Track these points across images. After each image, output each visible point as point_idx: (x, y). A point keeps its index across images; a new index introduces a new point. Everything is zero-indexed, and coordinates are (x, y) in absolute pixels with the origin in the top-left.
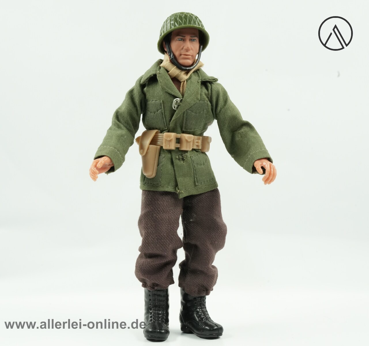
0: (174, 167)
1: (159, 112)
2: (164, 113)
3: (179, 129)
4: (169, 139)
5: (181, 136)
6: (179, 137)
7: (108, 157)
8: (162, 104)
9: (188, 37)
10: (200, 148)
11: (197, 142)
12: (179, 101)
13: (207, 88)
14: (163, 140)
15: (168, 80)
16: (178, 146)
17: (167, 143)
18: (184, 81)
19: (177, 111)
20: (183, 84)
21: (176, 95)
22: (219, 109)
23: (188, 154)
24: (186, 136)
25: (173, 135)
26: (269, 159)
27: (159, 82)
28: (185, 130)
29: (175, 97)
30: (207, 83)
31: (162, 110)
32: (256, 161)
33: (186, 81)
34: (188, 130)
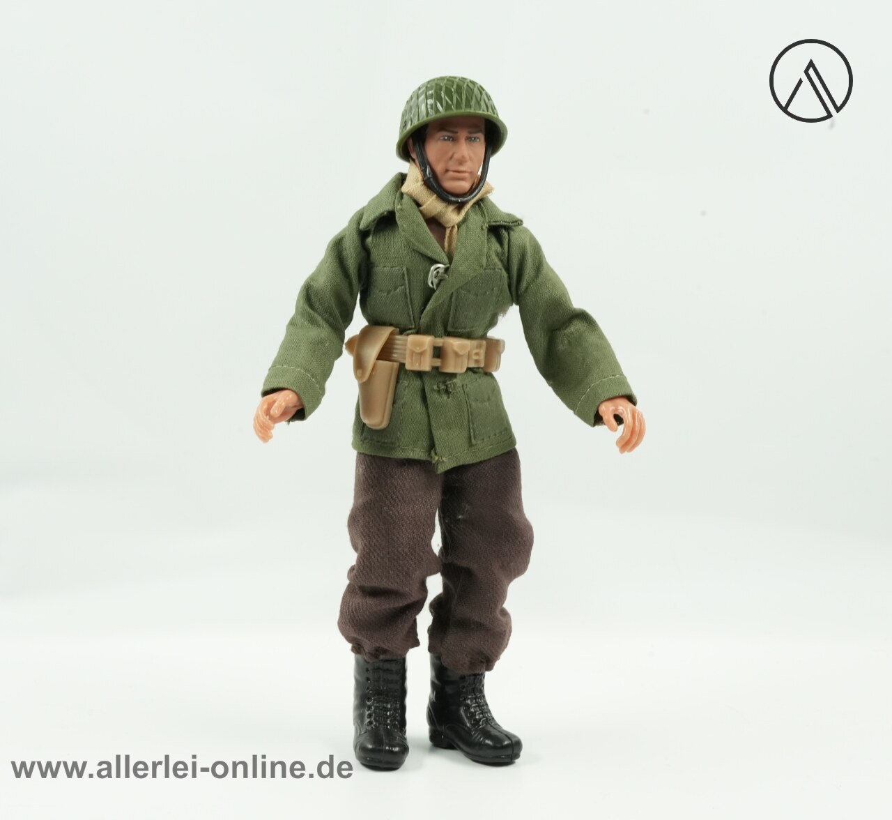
0: (427, 408)
1: (398, 290)
2: (410, 295)
3: (440, 328)
4: (418, 350)
5: (443, 343)
6: (441, 345)
7: (292, 391)
8: (406, 276)
9: (463, 134)
10: (482, 365)
11: (477, 354)
12: (441, 271)
13: (500, 240)
14: (405, 350)
15: (418, 225)
16: (438, 363)
17: (414, 358)
18: (453, 227)
19: (437, 292)
20: (451, 231)
21: (435, 257)
22: (524, 284)
23: (457, 381)
24: (455, 343)
25: (427, 341)
26: (631, 399)
27: (400, 229)
28: (452, 330)
29: (433, 261)
30: (500, 230)
31: (405, 289)
32: (602, 402)
33: (456, 227)
34: (459, 331)
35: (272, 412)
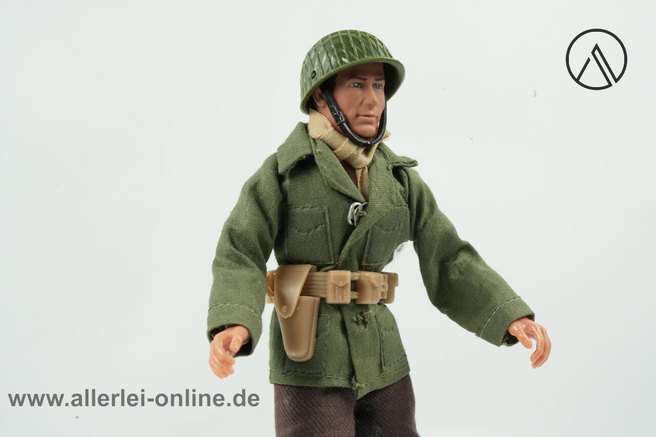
0: (347, 339)
1: (318, 229)
2: (331, 232)
3: (356, 263)
4: (341, 284)
5: (360, 277)
6: (356, 278)
8: (327, 215)
9: (371, 81)
11: (383, 287)
12: (360, 208)
13: (401, 180)
14: (326, 285)
16: (355, 295)
17: (336, 292)
18: (364, 168)
19: (357, 228)
20: (362, 172)
21: (353, 195)
23: (371, 311)
24: (371, 277)
25: (348, 275)
27: (321, 170)
28: (366, 265)
29: (352, 200)
31: (326, 227)
33: (366, 168)
34: (372, 265)
35: (231, 347)
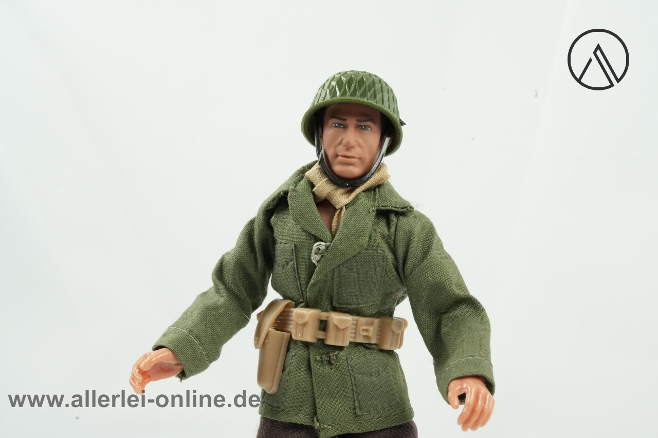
0: (311, 376)
1: (289, 265)
3: (326, 303)
4: (301, 321)
5: (328, 317)
6: (325, 318)
7: (169, 349)
8: (294, 251)
9: (351, 122)
10: (373, 341)
11: (367, 330)
12: (323, 248)
13: (388, 223)
15: (306, 204)
16: (321, 335)
17: (298, 329)
18: (341, 209)
19: (317, 268)
20: (340, 213)
23: (342, 355)
24: (336, 318)
28: (337, 306)
29: (318, 240)
31: (294, 264)
33: (344, 208)
34: (345, 306)
